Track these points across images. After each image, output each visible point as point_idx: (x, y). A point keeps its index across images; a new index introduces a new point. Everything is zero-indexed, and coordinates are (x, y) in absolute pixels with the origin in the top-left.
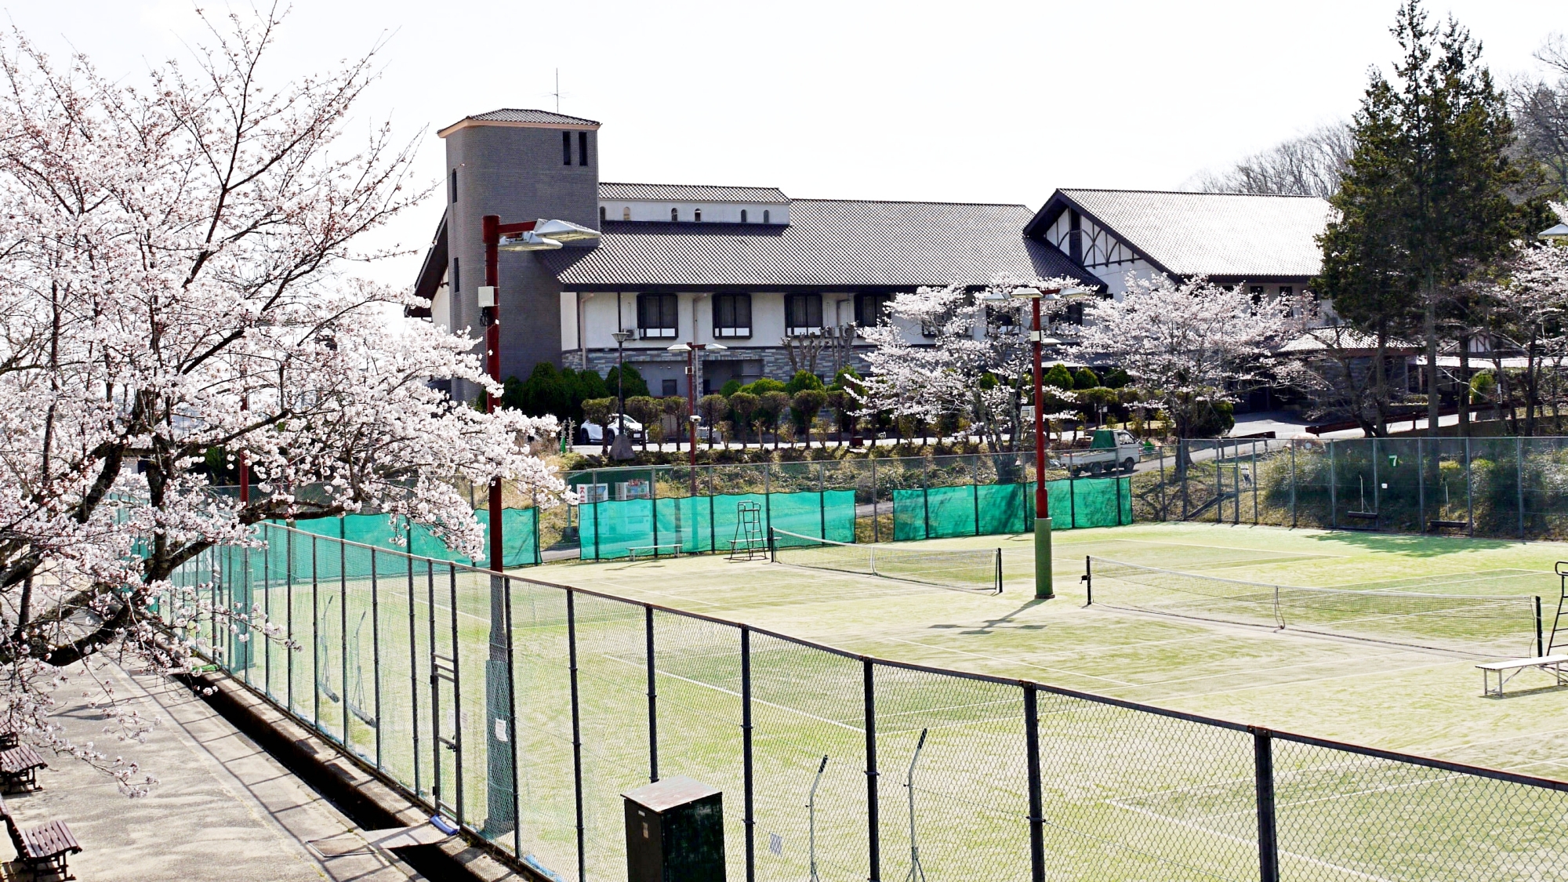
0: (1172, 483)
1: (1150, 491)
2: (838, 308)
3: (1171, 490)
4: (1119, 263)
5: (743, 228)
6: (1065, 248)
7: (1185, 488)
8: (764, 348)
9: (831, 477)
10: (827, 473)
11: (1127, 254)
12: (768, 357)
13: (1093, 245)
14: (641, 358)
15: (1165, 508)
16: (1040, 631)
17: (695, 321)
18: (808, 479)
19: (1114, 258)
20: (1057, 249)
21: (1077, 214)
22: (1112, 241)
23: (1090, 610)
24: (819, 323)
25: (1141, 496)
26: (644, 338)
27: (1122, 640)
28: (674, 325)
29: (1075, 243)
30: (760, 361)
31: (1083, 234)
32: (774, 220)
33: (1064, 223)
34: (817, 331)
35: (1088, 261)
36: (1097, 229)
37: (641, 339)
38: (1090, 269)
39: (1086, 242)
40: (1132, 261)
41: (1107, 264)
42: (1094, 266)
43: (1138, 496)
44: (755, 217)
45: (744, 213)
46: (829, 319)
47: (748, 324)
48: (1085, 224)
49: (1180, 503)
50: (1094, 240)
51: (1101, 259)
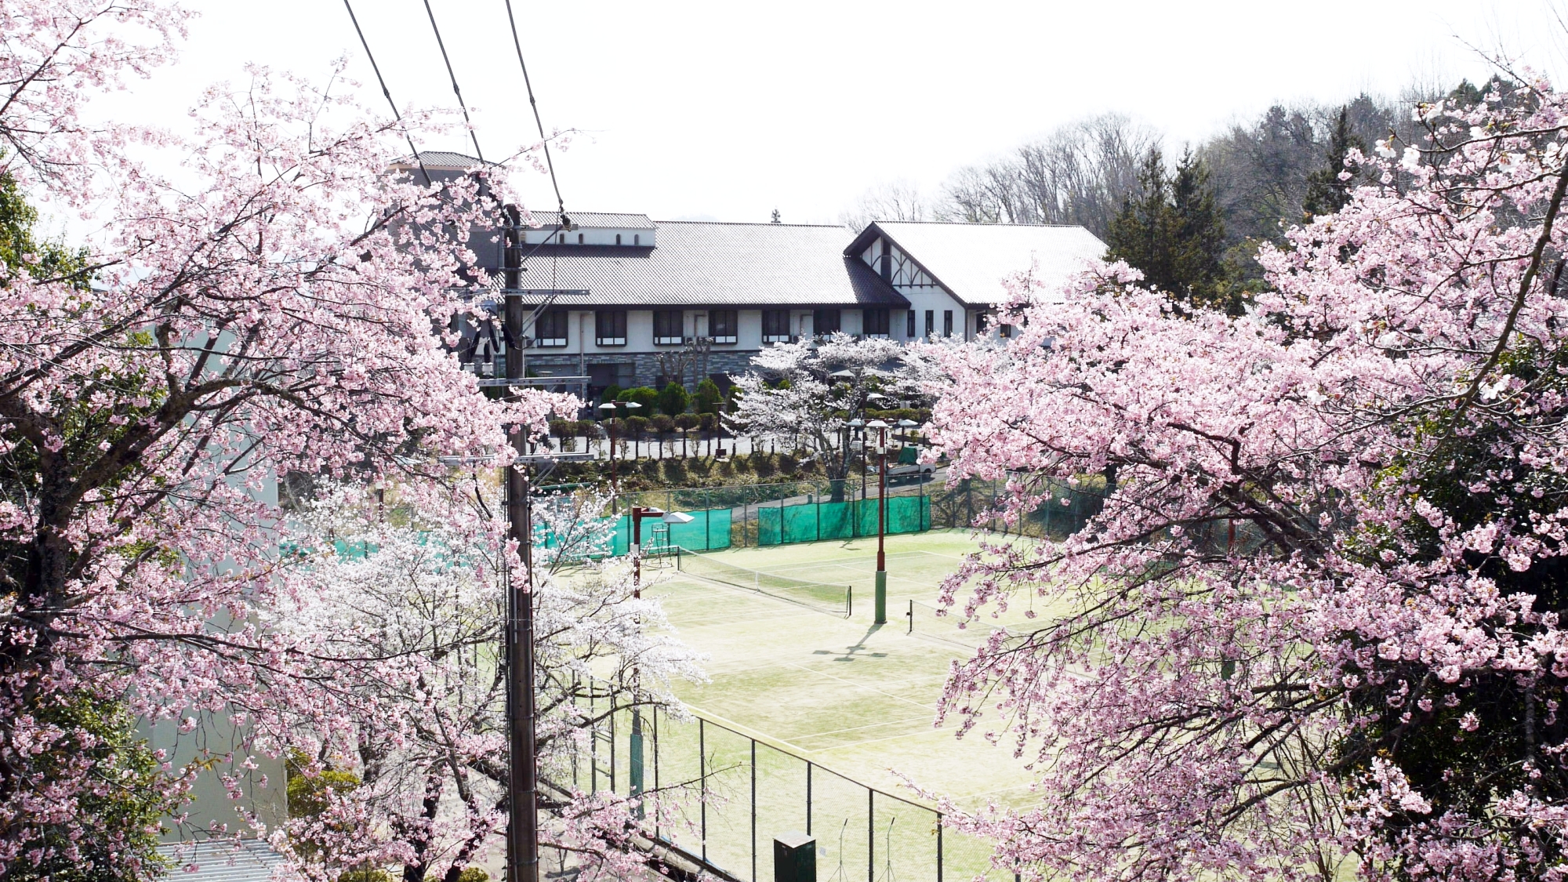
0: (960, 493)
1: (943, 499)
2: (696, 321)
3: (959, 499)
4: (921, 286)
5: (618, 250)
6: (877, 268)
7: (969, 497)
8: (636, 354)
9: (704, 484)
10: (701, 481)
11: (927, 280)
12: (639, 361)
13: (901, 269)
14: (538, 363)
15: (954, 515)
16: (883, 659)
17: (582, 332)
18: (687, 485)
19: (917, 281)
20: (870, 269)
21: (888, 244)
22: (915, 269)
23: (911, 637)
24: (679, 333)
25: (937, 503)
26: (541, 346)
27: (935, 670)
28: (565, 336)
29: (886, 266)
30: (633, 364)
31: (893, 260)
32: (643, 242)
33: (877, 249)
34: (677, 340)
35: (896, 282)
36: (904, 258)
37: (539, 347)
38: (897, 288)
39: (895, 267)
40: (932, 286)
41: (911, 286)
42: (900, 286)
43: (934, 503)
44: (627, 240)
45: (618, 237)
46: (688, 331)
47: (624, 335)
48: (894, 252)
49: (966, 511)
50: (901, 265)
51: (906, 281)
